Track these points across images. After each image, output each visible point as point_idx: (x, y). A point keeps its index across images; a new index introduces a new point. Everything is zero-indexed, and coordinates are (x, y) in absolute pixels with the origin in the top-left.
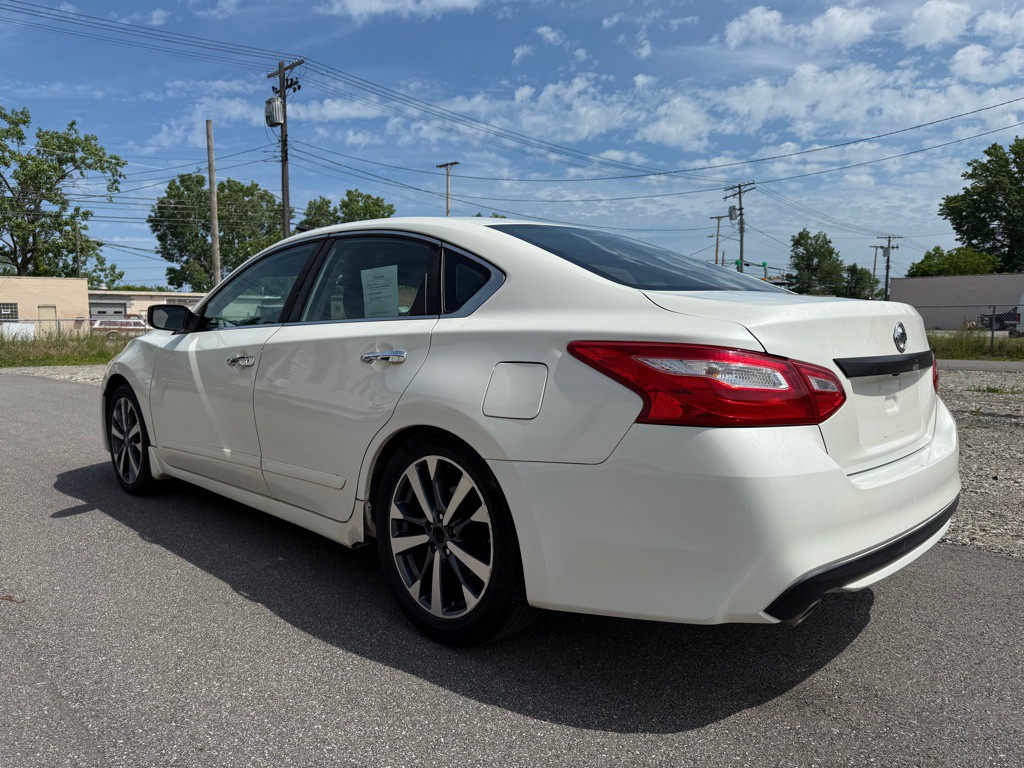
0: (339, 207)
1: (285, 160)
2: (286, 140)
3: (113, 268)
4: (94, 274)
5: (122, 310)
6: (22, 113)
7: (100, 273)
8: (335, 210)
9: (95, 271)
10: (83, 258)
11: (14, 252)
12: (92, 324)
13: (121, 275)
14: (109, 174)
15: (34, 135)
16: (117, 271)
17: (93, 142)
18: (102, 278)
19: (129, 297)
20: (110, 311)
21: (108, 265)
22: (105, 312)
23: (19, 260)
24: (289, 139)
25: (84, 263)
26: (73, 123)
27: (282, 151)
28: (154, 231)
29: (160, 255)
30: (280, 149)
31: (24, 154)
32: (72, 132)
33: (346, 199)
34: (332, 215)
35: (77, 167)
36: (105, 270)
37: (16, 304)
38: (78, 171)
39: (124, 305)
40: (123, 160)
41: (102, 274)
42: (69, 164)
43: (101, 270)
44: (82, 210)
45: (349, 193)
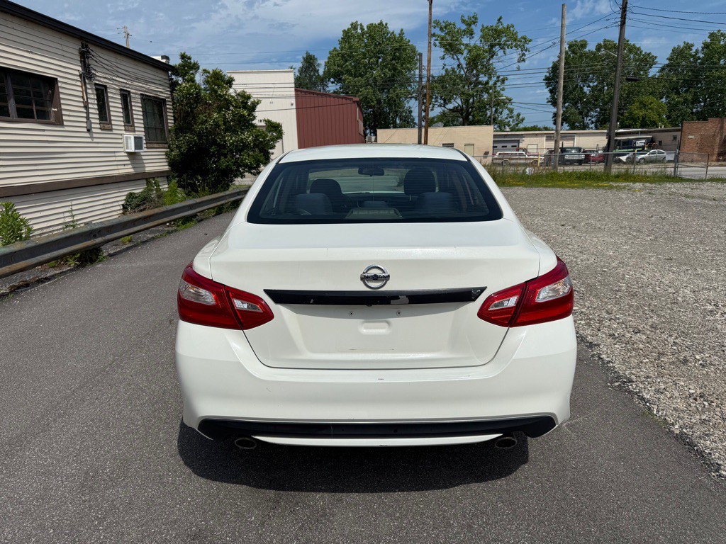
0: (700, 49)
1: (623, 23)
2: (626, 7)
3: (518, 115)
4: (506, 120)
5: (516, 144)
6: (473, 17)
7: (509, 119)
8: (697, 52)
9: (507, 118)
10: (501, 110)
11: (462, 109)
12: (494, 154)
13: (523, 120)
14: (520, 50)
15: (479, 30)
16: (521, 117)
17: (512, 29)
18: (511, 123)
19: (522, 136)
20: (509, 145)
21: (515, 113)
22: (506, 147)
23: (464, 114)
24: (628, 6)
25: (501, 113)
26: (500, 18)
27: (622, 17)
28: (548, 87)
29: (550, 103)
30: (620, 16)
31: (472, 45)
32: (500, 24)
33: (709, 40)
34: (693, 56)
35: (501, 48)
36: (513, 117)
37: (453, 144)
38: (502, 51)
39: (518, 141)
40: (529, 37)
41: (511, 120)
42: (497, 47)
43: (511, 117)
44: (501, 78)
45: (712, 35)
